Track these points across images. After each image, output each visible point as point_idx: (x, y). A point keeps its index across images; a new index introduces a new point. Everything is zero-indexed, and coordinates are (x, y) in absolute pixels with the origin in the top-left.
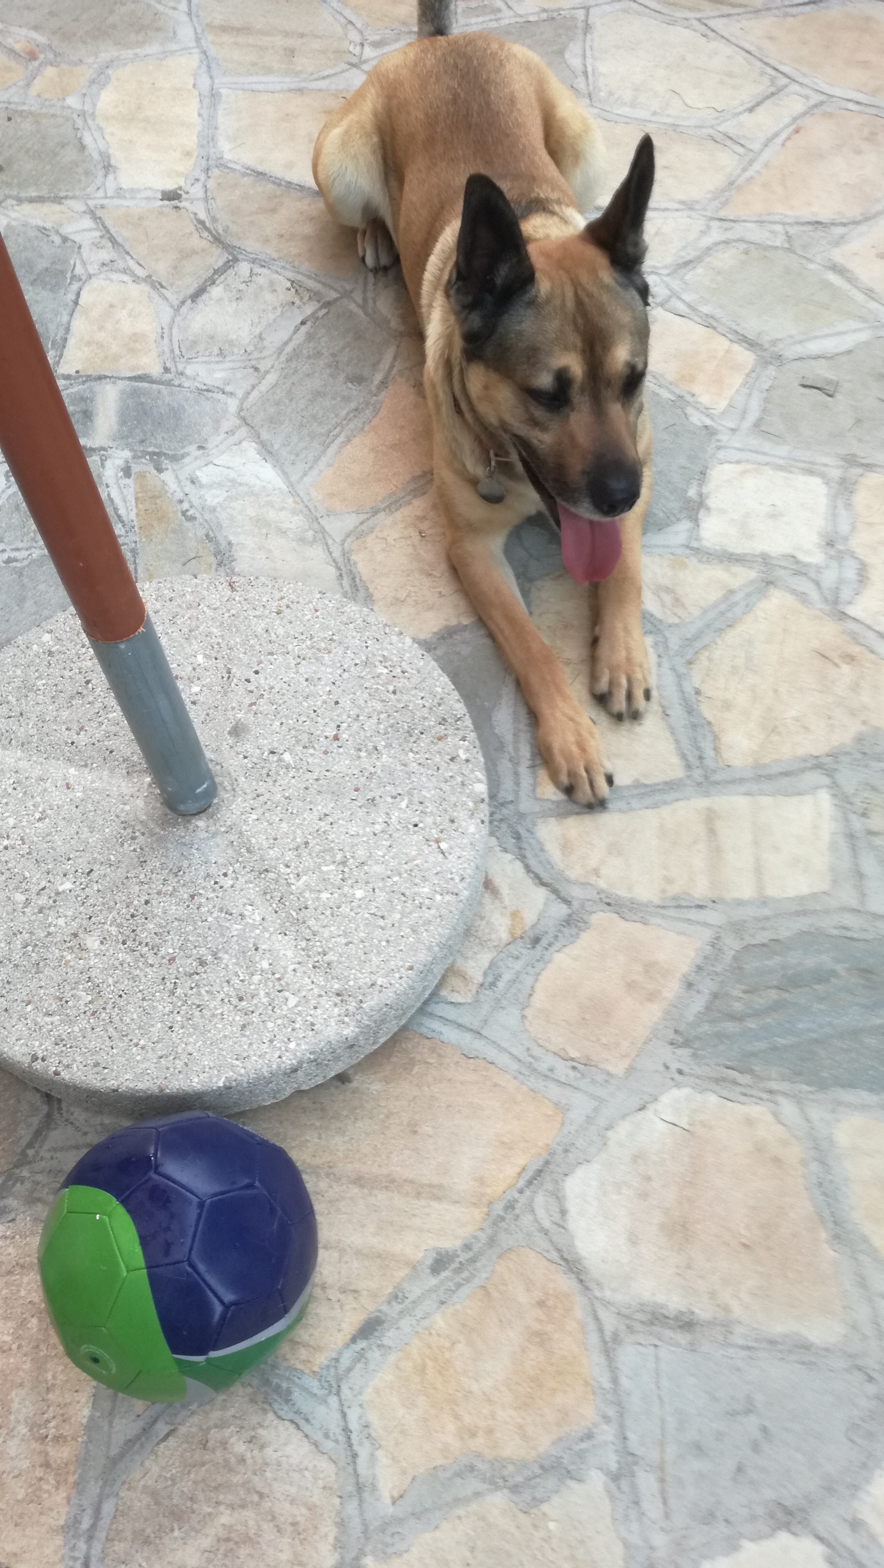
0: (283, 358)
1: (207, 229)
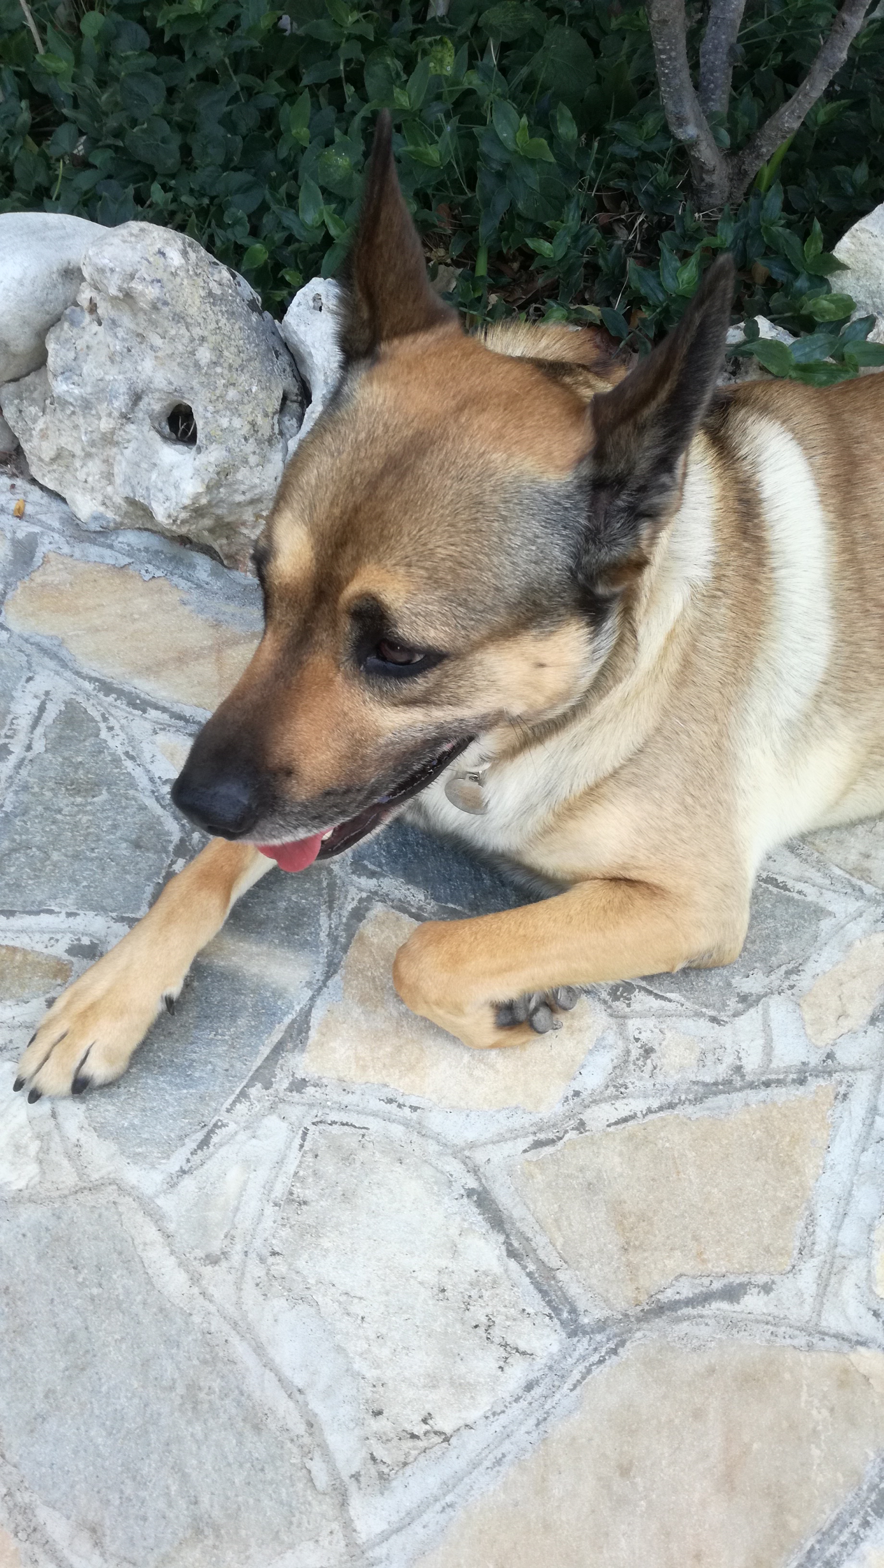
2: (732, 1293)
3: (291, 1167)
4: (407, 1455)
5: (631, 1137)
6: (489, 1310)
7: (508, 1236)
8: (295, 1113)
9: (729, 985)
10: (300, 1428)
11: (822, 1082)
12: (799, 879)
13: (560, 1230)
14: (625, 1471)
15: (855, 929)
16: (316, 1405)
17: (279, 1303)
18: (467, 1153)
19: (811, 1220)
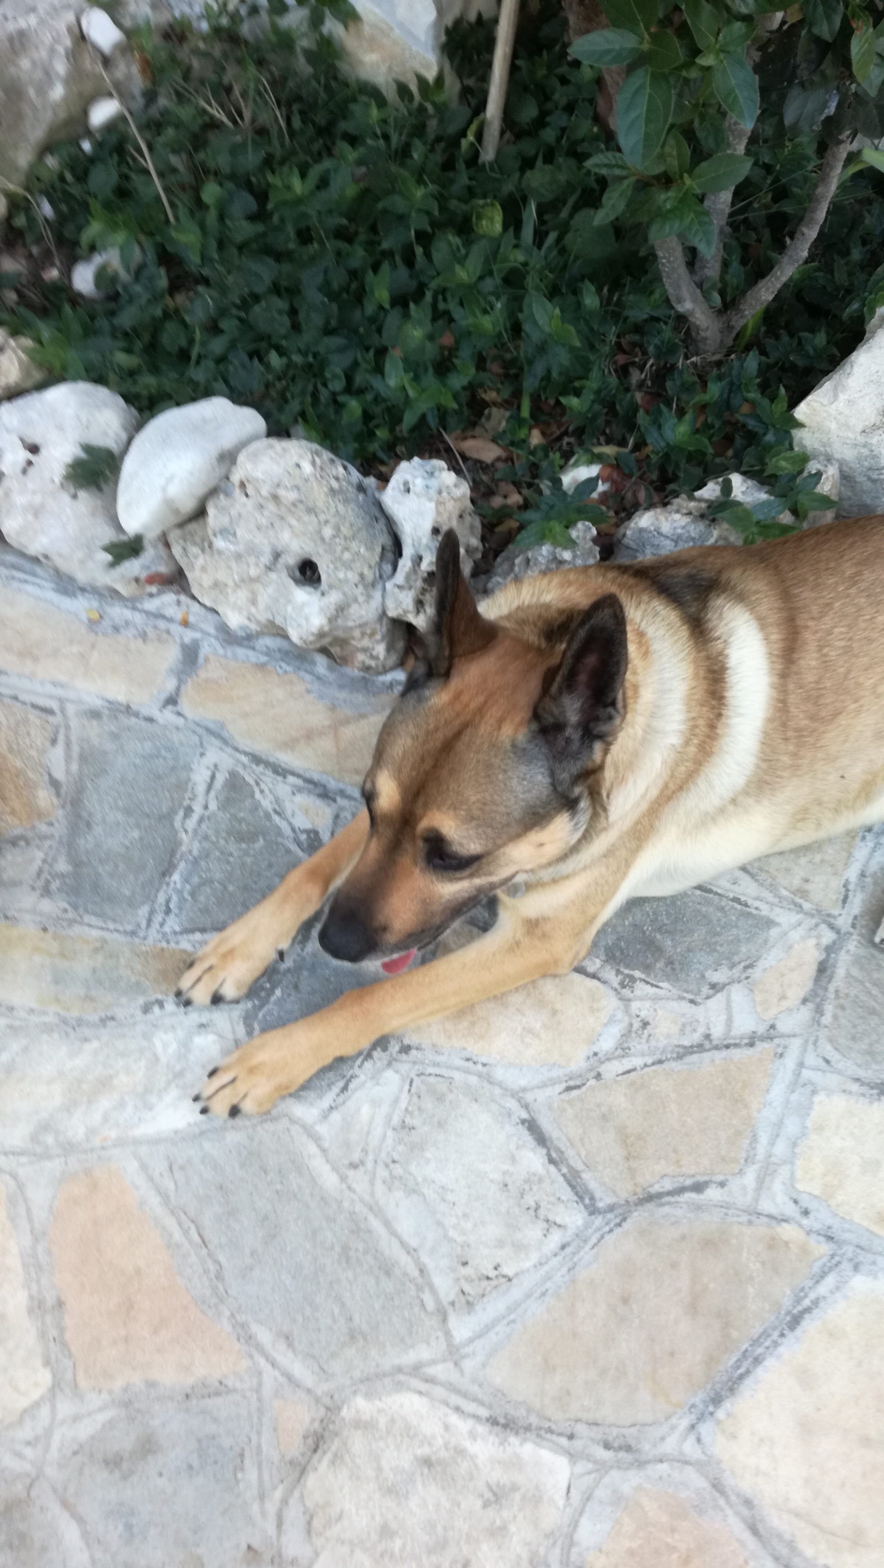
0: (358, 1207)
1: (681, 1190)
2: (698, 1188)
3: (403, 1104)
4: (484, 1290)
5: (633, 1083)
6: (536, 1198)
7: (549, 1150)
8: (404, 1068)
9: (703, 977)
10: (416, 1273)
11: (766, 1045)
12: (757, 899)
13: (583, 1145)
14: (625, 1301)
15: (795, 935)
16: (426, 1259)
17: (399, 1194)
18: (521, 1095)
19: (754, 1139)
